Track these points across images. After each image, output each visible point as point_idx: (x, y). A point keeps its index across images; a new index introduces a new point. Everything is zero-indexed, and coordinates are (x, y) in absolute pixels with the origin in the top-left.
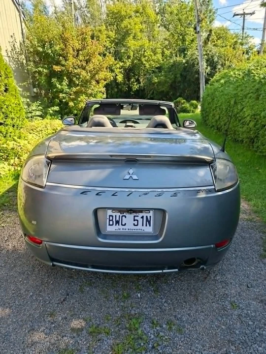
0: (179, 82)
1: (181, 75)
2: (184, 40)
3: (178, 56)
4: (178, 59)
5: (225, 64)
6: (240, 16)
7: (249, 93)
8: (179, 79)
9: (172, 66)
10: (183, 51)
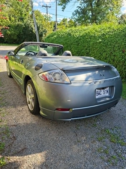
0: (22, 35)
1: (23, 31)
2: (21, 14)
3: (20, 21)
4: (20, 23)
5: (43, 28)
6: (45, 7)
7: (73, 43)
8: (22, 33)
9: (17, 26)
10: (22, 19)
